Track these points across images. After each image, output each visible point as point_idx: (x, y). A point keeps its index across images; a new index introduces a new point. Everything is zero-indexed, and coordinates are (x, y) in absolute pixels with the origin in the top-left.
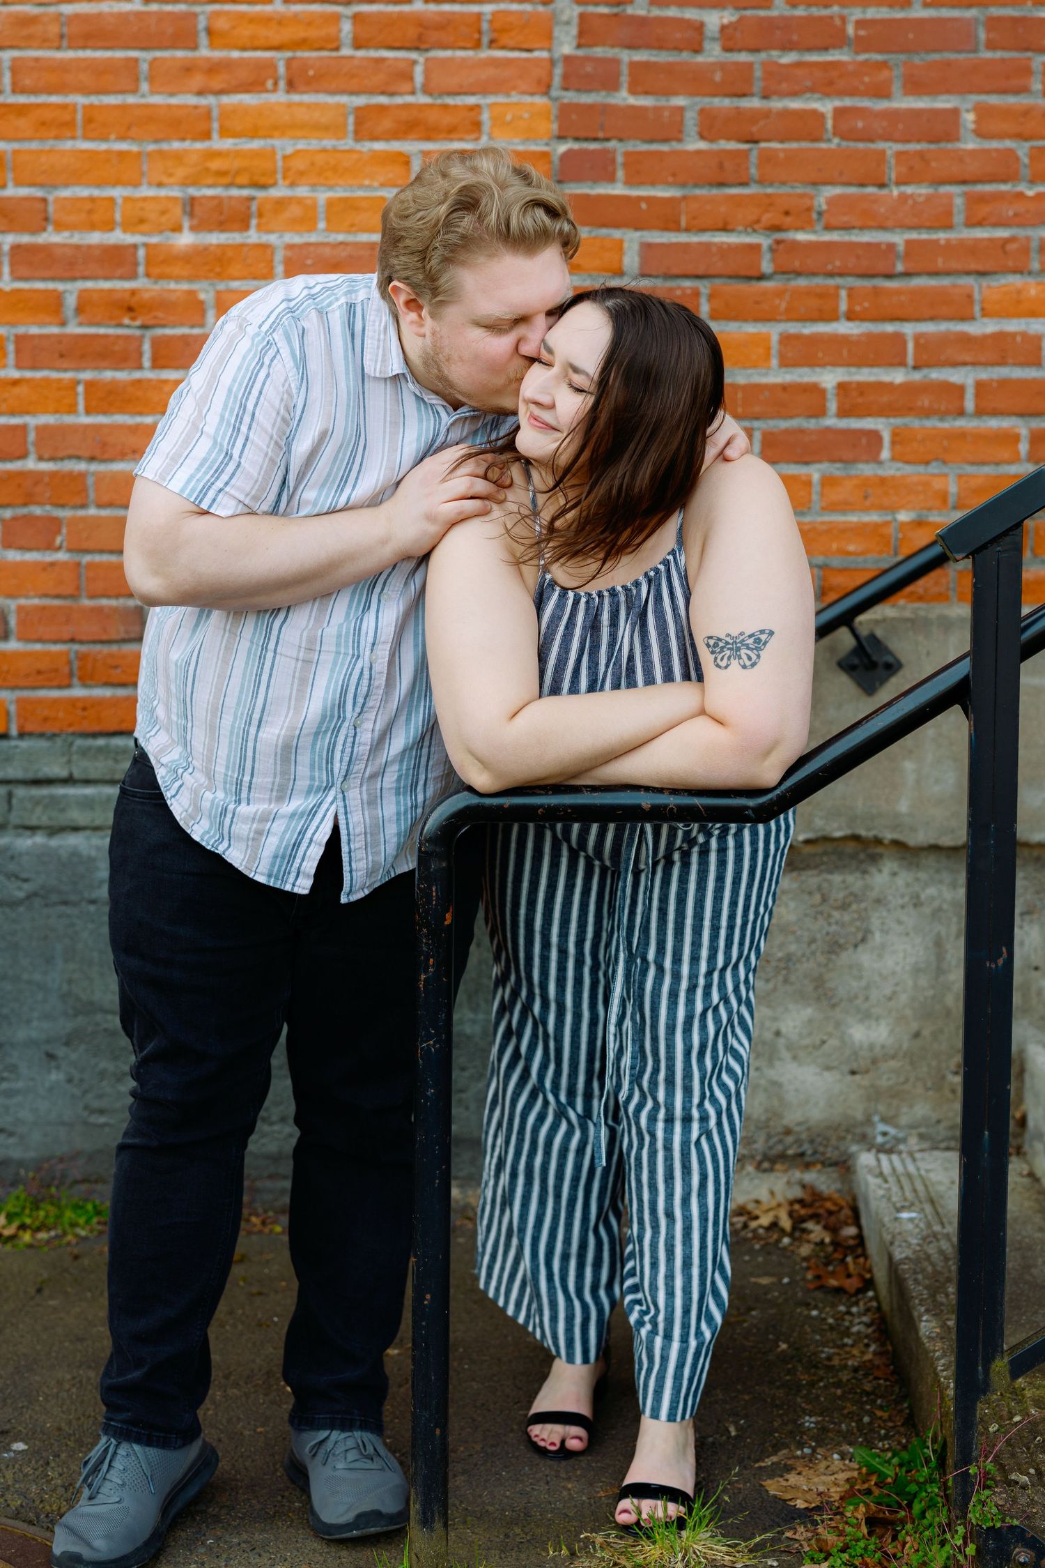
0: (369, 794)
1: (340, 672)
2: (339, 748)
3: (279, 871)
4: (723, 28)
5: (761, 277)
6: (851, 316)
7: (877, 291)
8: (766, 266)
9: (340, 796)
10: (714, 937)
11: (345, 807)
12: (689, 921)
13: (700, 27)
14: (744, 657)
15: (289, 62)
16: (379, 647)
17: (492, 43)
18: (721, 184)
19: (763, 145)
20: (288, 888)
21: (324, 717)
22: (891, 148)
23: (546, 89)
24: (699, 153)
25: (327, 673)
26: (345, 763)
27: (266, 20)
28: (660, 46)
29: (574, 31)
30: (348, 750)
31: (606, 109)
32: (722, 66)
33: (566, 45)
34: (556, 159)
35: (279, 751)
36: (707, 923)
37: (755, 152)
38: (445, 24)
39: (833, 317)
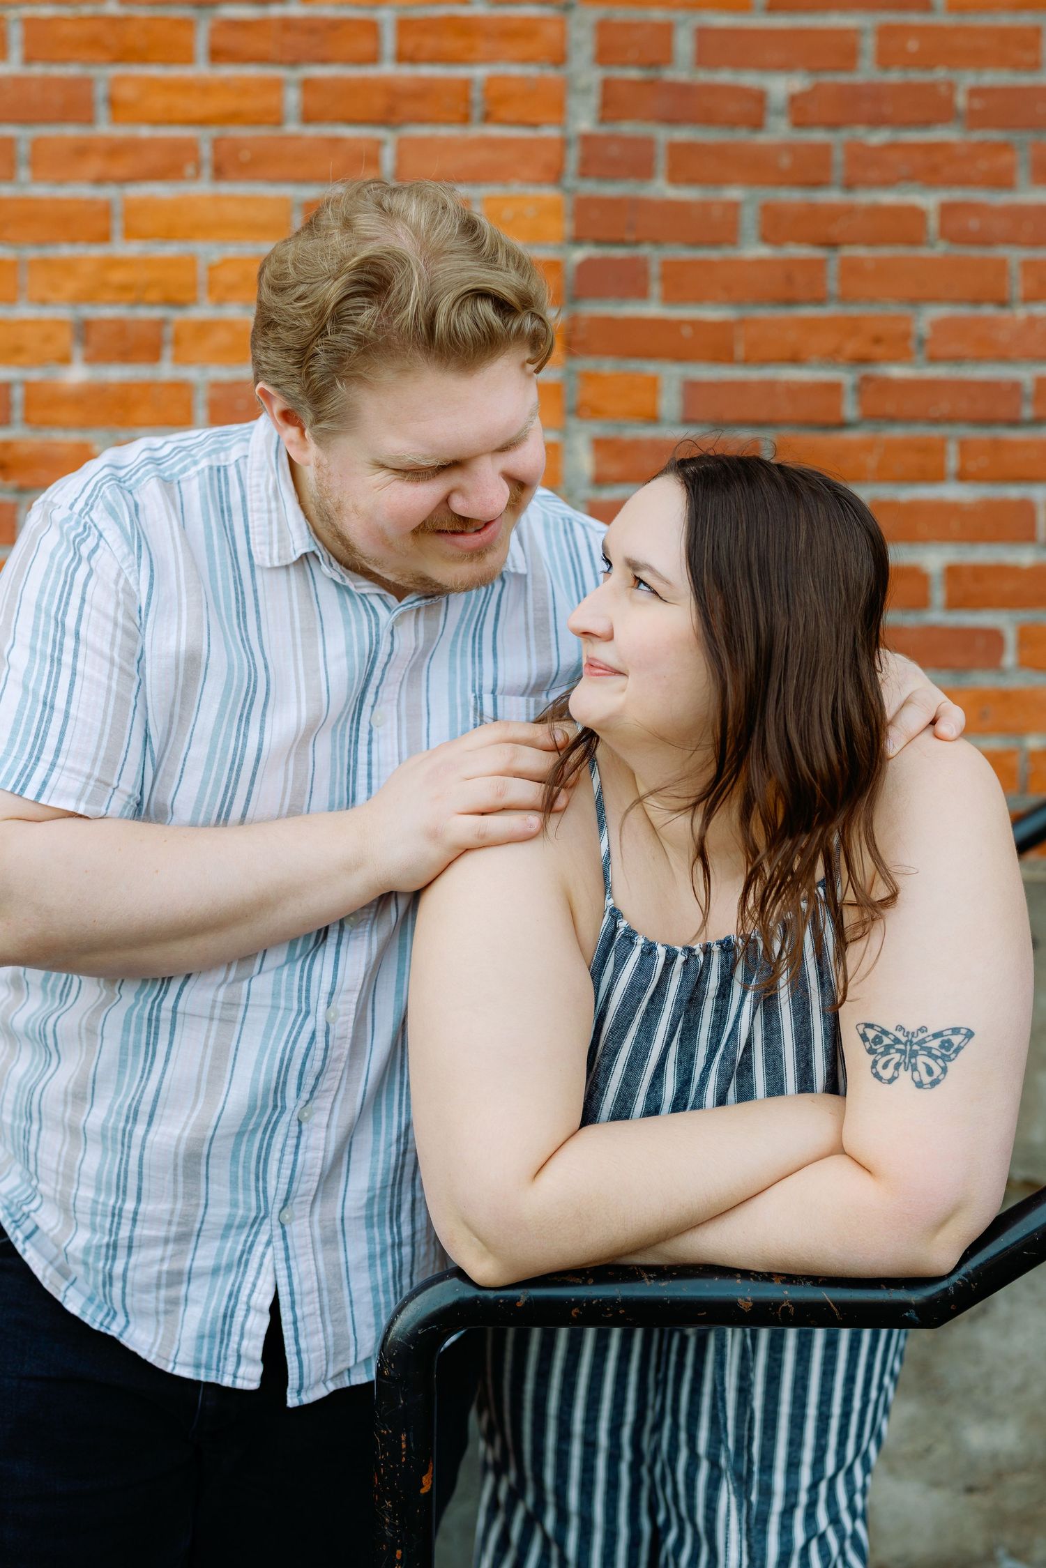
0: (323, 1228)
1: (278, 1039)
2: (275, 1155)
3: (210, 1356)
4: (794, 100)
5: (843, 425)
6: (963, 476)
7: (997, 445)
8: (850, 410)
9: (278, 1232)
10: (822, 1431)
11: (286, 1249)
12: (785, 1409)
13: (759, 98)
14: (922, 1068)
15: (217, 143)
16: (339, 999)
17: (487, 118)
18: (790, 302)
19: (848, 251)
20: (227, 1381)
21: (252, 1109)
22: (1014, 255)
23: (555, 175)
24: (760, 263)
25: (258, 1040)
26: (285, 1180)
27: (185, 87)
28: (707, 119)
29: (594, 101)
30: (289, 1158)
31: (637, 205)
32: (791, 148)
33: (583, 119)
34: (569, 270)
35: (180, 1162)
36: (812, 1411)
37: (833, 261)
38: (424, 92)
39: (937, 476)
